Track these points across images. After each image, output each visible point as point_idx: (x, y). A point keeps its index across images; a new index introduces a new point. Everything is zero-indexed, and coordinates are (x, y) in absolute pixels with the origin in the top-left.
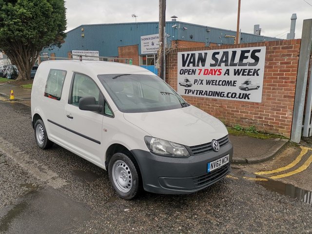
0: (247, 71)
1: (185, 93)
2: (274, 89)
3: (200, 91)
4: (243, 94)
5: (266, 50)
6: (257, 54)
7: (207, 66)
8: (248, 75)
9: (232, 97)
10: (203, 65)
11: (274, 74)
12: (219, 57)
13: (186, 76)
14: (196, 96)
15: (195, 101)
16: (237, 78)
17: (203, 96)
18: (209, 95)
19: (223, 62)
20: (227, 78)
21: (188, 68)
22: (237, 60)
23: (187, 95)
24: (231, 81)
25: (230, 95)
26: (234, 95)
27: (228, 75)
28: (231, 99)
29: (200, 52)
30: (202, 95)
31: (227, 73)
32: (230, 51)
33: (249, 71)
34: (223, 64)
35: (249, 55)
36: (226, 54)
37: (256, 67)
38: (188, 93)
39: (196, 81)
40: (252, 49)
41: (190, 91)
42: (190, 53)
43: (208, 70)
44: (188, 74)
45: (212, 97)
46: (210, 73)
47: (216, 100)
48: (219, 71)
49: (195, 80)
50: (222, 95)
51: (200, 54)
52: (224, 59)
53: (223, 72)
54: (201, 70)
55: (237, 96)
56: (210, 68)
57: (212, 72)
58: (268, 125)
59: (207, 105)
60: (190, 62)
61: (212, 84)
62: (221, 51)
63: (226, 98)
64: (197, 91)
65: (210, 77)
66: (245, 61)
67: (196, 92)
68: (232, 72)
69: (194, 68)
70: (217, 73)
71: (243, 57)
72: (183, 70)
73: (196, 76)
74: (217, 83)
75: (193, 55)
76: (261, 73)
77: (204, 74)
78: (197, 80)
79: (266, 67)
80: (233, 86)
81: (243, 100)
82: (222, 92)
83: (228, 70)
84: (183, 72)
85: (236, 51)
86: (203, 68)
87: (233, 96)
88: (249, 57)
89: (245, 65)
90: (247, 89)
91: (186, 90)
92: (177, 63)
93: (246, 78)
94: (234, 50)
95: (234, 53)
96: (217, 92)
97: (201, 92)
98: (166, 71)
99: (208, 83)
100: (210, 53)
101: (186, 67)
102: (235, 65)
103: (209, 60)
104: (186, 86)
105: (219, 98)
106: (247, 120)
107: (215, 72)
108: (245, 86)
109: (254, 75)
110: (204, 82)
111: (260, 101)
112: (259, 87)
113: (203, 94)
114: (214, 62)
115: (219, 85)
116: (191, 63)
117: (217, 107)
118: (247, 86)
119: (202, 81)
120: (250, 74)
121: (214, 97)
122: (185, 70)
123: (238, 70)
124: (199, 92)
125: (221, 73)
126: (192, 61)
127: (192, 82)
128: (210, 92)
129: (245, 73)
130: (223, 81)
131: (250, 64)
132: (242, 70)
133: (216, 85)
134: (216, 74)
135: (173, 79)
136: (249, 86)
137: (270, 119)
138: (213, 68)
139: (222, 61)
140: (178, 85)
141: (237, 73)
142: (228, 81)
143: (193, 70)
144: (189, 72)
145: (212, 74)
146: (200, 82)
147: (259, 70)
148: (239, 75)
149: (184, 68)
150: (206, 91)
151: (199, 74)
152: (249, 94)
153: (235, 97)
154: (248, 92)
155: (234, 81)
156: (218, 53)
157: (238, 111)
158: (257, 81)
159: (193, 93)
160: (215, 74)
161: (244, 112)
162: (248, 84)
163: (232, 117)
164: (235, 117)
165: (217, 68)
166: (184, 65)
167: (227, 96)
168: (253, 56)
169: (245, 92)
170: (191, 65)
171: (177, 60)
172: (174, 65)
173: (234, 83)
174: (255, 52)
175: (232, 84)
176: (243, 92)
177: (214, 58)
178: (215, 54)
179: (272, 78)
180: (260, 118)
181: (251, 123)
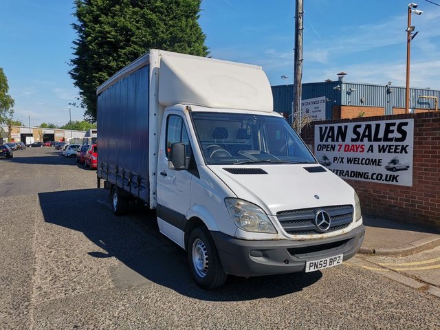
0: (394, 147)
2: (426, 170)
3: (341, 171)
4: (391, 175)
5: (415, 123)
6: (403, 128)
7: (348, 141)
8: (395, 152)
9: (377, 179)
10: (343, 140)
11: (425, 152)
12: (361, 130)
13: (325, 152)
16: (382, 155)
17: (344, 177)
18: (351, 176)
19: (366, 136)
20: (371, 156)
21: (326, 143)
22: (381, 135)
24: (376, 160)
25: (375, 177)
26: (379, 176)
27: (372, 152)
28: (376, 181)
29: (339, 125)
31: (371, 149)
32: (373, 124)
33: (396, 148)
34: (366, 139)
35: (394, 128)
36: (368, 127)
37: (404, 143)
39: (335, 159)
40: (398, 122)
42: (329, 125)
43: (349, 146)
44: (327, 150)
45: (354, 178)
46: (351, 149)
47: (359, 182)
48: (361, 148)
49: (335, 157)
50: (366, 177)
51: (340, 128)
52: (367, 134)
53: (366, 148)
54: (341, 146)
55: (384, 178)
56: (351, 144)
57: (353, 149)
58: (422, 215)
60: (328, 137)
61: (354, 163)
62: (363, 124)
63: (371, 180)
64: (337, 171)
65: (352, 155)
66: (390, 136)
67: (335, 172)
68: (376, 149)
69: (333, 143)
70: (360, 149)
71: (388, 131)
72: (321, 145)
73: (336, 154)
74: (360, 162)
75: (332, 128)
76: (410, 150)
77: (345, 151)
78: (337, 158)
79: (415, 143)
80: (378, 165)
81: (390, 183)
82: (365, 173)
83: (372, 146)
84: (321, 148)
85: (380, 124)
88: (395, 131)
89: (391, 140)
90: (394, 170)
92: (314, 137)
93: (392, 156)
94: (377, 122)
95: (378, 126)
96: (360, 173)
99: (349, 161)
100: (351, 126)
101: (324, 143)
102: (380, 140)
103: (350, 135)
104: (324, 165)
105: (363, 179)
106: (397, 208)
107: (357, 149)
108: (392, 165)
109: (401, 152)
110: (345, 160)
111: (410, 185)
113: (344, 174)
114: (355, 137)
115: (362, 164)
116: (330, 137)
118: (395, 166)
119: (342, 159)
120: (397, 151)
121: (357, 179)
122: (323, 145)
123: (383, 146)
124: (339, 172)
125: (363, 149)
126: (330, 135)
128: (352, 172)
129: (391, 151)
130: (367, 159)
131: (397, 140)
132: (387, 146)
133: (358, 163)
136: (397, 166)
137: (424, 208)
138: (354, 143)
139: (364, 136)
141: (382, 149)
142: (372, 160)
143: (332, 146)
144: (328, 147)
145: (354, 151)
146: (340, 160)
147: (407, 146)
148: (384, 152)
149: (322, 143)
150: (348, 172)
151: (339, 151)
152: (398, 176)
153: (380, 179)
154: (395, 174)
155: (379, 160)
156: (360, 126)
157: (386, 197)
158: (407, 159)
160: (357, 151)
161: (392, 198)
162: (395, 164)
163: (379, 204)
164: (383, 204)
165: (359, 143)
166: (321, 140)
167: (372, 178)
168: (400, 130)
169: (392, 173)
170: (330, 140)
171: (314, 134)
172: (311, 140)
173: (379, 162)
174: (401, 124)
175: (376, 162)
176: (390, 173)
177: (355, 132)
178: (356, 127)
179: (423, 156)
180: (412, 205)
181: (402, 212)
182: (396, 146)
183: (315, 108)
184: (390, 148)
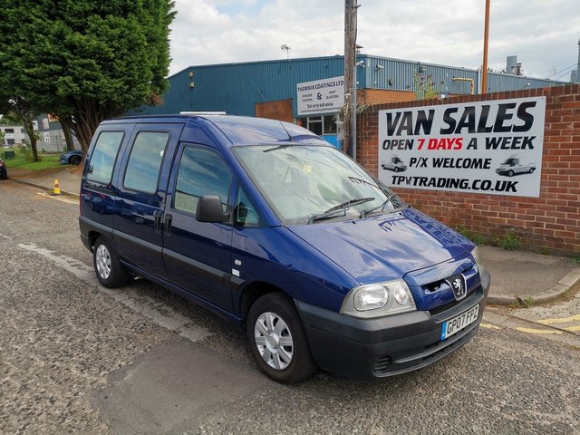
0: (511, 141)
1: (394, 183)
2: (562, 172)
3: (422, 178)
4: (505, 183)
5: (547, 102)
6: (528, 110)
7: (435, 133)
8: (513, 147)
9: (482, 188)
10: (427, 132)
11: (563, 146)
12: (457, 117)
13: (395, 152)
14: (415, 187)
15: (411, 197)
16: (491, 153)
17: (426, 188)
18: (439, 186)
19: (466, 125)
20: (473, 154)
21: (398, 138)
22: (491, 122)
23: (396, 185)
24: (480, 160)
25: (478, 185)
26: (486, 184)
27: (475, 148)
28: (480, 191)
29: (421, 108)
30: (425, 185)
31: (473, 144)
33: (515, 142)
34: (465, 130)
35: (514, 111)
36: (470, 110)
37: (529, 134)
38: (399, 183)
39: (413, 161)
40: (519, 101)
41: (401, 179)
42: (402, 110)
43: (436, 141)
44: (399, 148)
45: (444, 189)
46: (440, 146)
47: (451, 194)
48: (457, 143)
49: (412, 159)
50: (464, 185)
51: (421, 113)
52: (466, 121)
53: (465, 143)
54: (423, 141)
55: (493, 186)
56: (439, 137)
57: (443, 144)
58: (553, 238)
59: (435, 203)
60: (402, 128)
62: (461, 107)
63: (472, 191)
64: (416, 178)
65: (441, 154)
66: (506, 123)
67: (413, 180)
68: (481, 143)
69: (410, 138)
70: (454, 145)
71: (502, 116)
72: (389, 141)
73: (415, 153)
74: (454, 164)
75: (408, 114)
76: (538, 144)
77: (429, 148)
78: (415, 159)
79: (546, 133)
80: (485, 167)
81: (504, 193)
82: (463, 180)
83: (474, 140)
84: (389, 145)
85: (489, 106)
86: (427, 138)
87: (485, 187)
88: (515, 116)
89: (507, 129)
90: (511, 173)
91: (395, 177)
92: (377, 129)
93: (509, 154)
94: (486, 103)
95: (486, 109)
96: (453, 180)
97: (423, 181)
98: (358, 144)
99: (437, 163)
100: (440, 110)
101: (394, 137)
102: (489, 130)
103: (439, 123)
104: (394, 170)
105: (459, 190)
106: (513, 229)
107: (450, 144)
108: (508, 168)
109: (523, 147)
110: (430, 163)
111: (536, 195)
112: (534, 169)
113: (427, 183)
114: (447, 126)
115: (457, 166)
116: (405, 128)
117: (455, 206)
118: (511, 168)
119: (425, 161)
120: (517, 145)
121: (449, 189)
122: (393, 141)
123: (494, 139)
124: (419, 180)
125: (460, 145)
126: (406, 124)
127: (406, 162)
128: (440, 179)
129: (507, 145)
130: (466, 160)
131: (517, 129)
132: (500, 139)
133: (451, 166)
134: (452, 147)
135: (369, 157)
136: (515, 168)
137: (556, 227)
138: (446, 136)
139: (462, 124)
140: (380, 168)
141: (491, 144)
142: (475, 160)
143: (408, 141)
144: (401, 144)
145: (444, 148)
146: (421, 162)
147: (533, 138)
148: (495, 147)
149: (390, 138)
150: (434, 179)
151: (420, 148)
152: (516, 183)
153: (488, 188)
154: (512, 179)
155: (487, 160)
156: (455, 110)
157: (495, 214)
158: (532, 157)
159: (408, 182)
160: (449, 148)
161: (505, 216)
162: (512, 165)
163: (484, 225)
164: (490, 225)
165: (453, 136)
166: (390, 132)
167: (474, 187)
168: (522, 114)
169: (507, 179)
170: (404, 132)
171: (377, 124)
172: (373, 134)
173: (486, 162)
174: (524, 106)
175: (482, 164)
176: (503, 179)
177: (447, 119)
178: (448, 111)
179: (559, 152)
180: (537, 225)
181: (521, 235)
182: (516, 138)
183: (330, 93)
184: (505, 142)
